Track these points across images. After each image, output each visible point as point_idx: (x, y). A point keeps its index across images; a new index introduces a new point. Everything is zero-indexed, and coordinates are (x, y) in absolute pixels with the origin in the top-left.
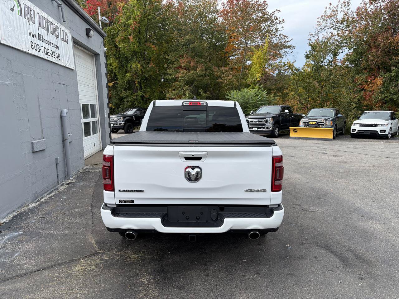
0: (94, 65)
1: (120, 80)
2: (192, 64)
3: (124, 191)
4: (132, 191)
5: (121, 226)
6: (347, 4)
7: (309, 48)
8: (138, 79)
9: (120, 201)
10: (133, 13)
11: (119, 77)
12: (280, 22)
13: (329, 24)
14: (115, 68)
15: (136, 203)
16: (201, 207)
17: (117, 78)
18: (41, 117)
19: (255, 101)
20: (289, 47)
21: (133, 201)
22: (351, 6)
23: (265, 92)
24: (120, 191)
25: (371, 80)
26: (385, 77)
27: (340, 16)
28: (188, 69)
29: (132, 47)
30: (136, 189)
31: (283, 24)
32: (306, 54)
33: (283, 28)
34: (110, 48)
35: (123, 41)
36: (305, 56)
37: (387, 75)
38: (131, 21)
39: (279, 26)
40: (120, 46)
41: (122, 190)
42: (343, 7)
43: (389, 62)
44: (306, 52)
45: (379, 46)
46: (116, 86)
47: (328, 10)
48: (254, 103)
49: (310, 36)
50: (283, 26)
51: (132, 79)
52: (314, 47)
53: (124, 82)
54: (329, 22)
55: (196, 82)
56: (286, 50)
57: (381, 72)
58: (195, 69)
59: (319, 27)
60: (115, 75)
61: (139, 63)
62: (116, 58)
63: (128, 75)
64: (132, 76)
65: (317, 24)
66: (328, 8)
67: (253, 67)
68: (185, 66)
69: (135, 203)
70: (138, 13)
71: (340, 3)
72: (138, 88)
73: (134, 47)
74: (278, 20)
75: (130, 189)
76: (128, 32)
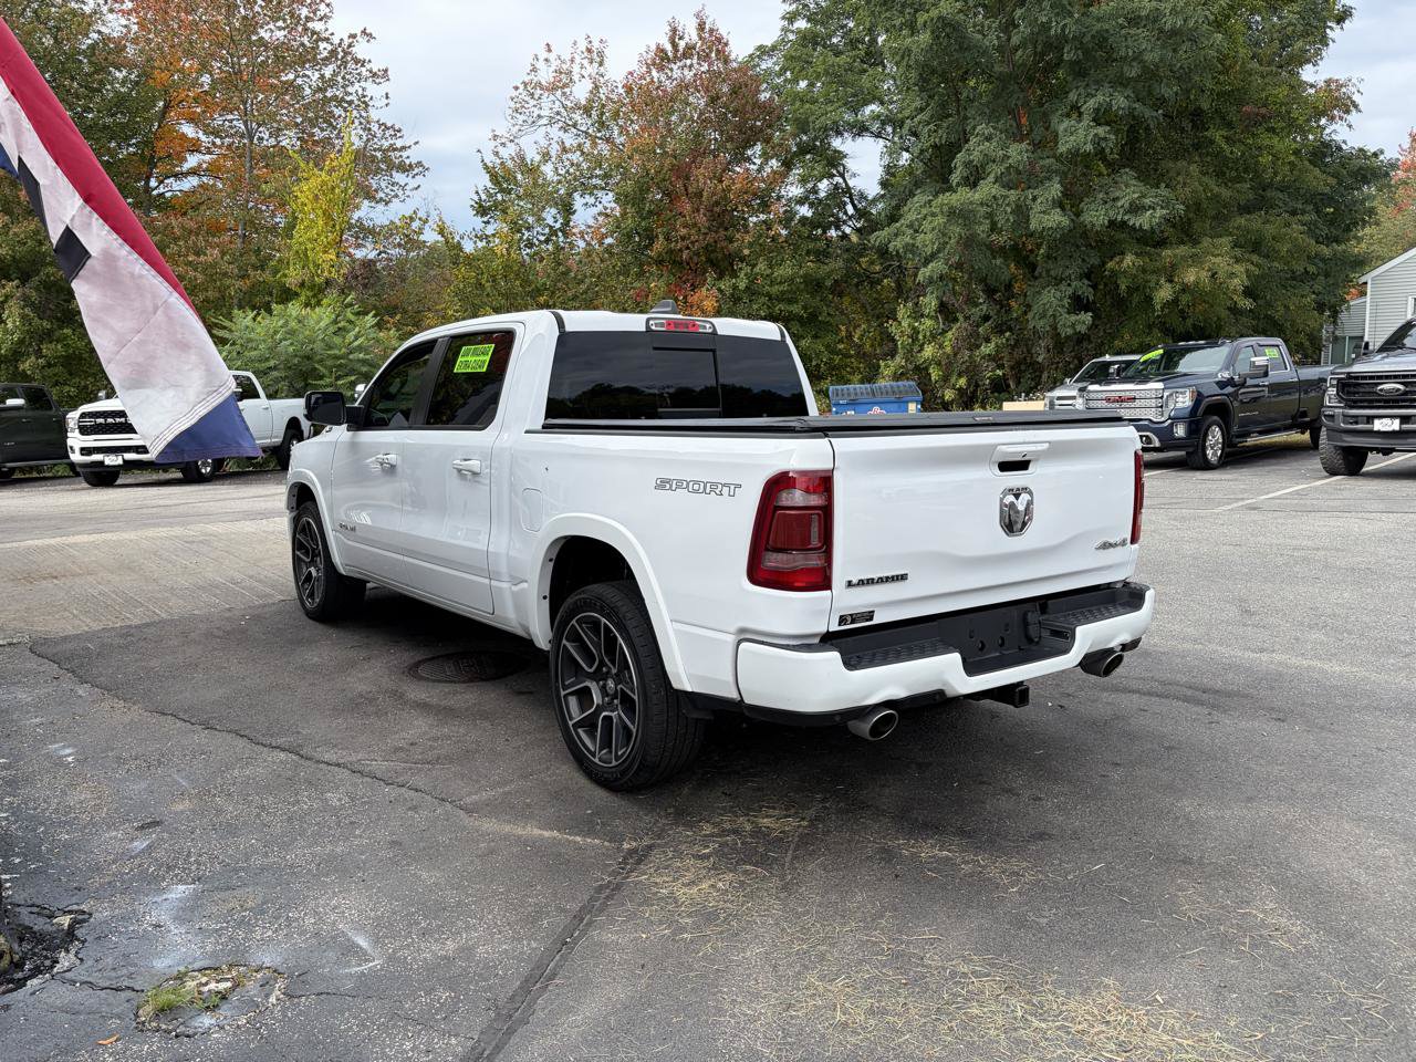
3: (861, 583)
4: (881, 580)
5: (866, 697)
6: (596, 56)
7: (485, 181)
9: (842, 620)
12: (374, 75)
13: (545, 113)
15: (880, 618)
16: (1003, 610)
19: (344, 350)
20: (405, 168)
21: (870, 615)
22: (607, 62)
23: (370, 320)
24: (850, 584)
25: (685, 297)
26: (720, 290)
27: (581, 91)
30: (890, 574)
31: (385, 87)
32: (476, 198)
33: (387, 98)
36: (473, 203)
37: (725, 284)
39: (372, 90)
41: (855, 581)
42: (586, 62)
43: (726, 247)
44: (477, 192)
45: (699, 194)
47: (541, 65)
48: (337, 357)
49: (493, 143)
50: (387, 94)
52: (500, 178)
54: (548, 104)
56: (399, 177)
57: (710, 276)
59: (518, 115)
65: (512, 105)
66: (541, 59)
67: (300, 227)
69: (877, 620)
71: (578, 51)
74: (368, 66)
75: (875, 576)
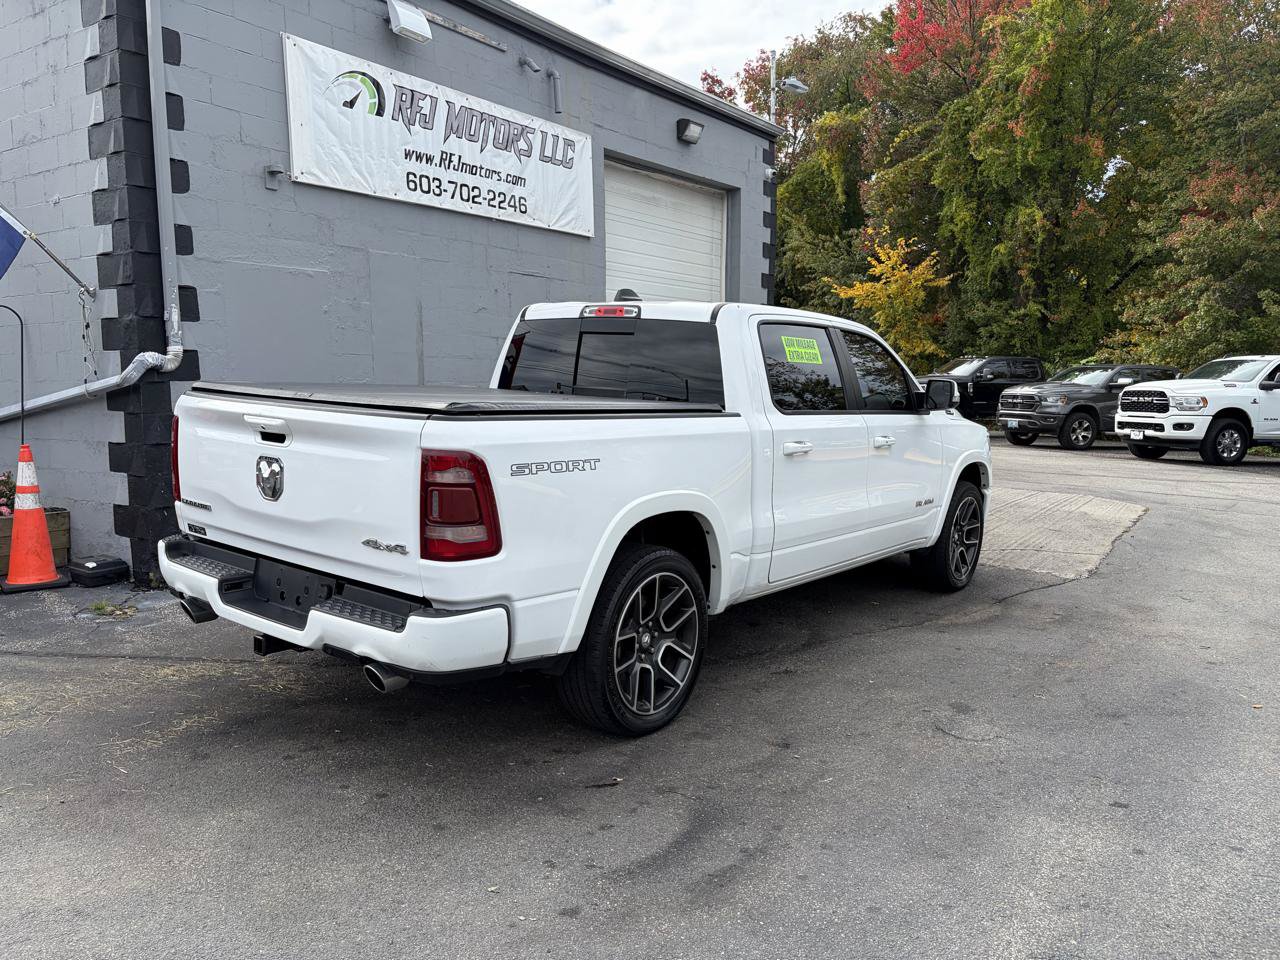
0: (722, 222)
1: (974, 267)
2: (1237, 196)
3: (187, 502)
4: (196, 505)
8: (1035, 260)
9: (189, 527)
10: (1031, 40)
11: (972, 258)
14: (964, 228)
15: (211, 536)
17: (966, 262)
18: (422, 354)
28: (1217, 212)
29: (1019, 156)
34: (954, 165)
35: (992, 138)
38: (1023, 70)
40: (980, 158)
41: (185, 499)
46: (960, 285)
51: (1012, 261)
53: (983, 274)
55: (1248, 262)
58: (1246, 211)
60: (962, 251)
61: (1041, 207)
62: (971, 195)
63: (1001, 248)
64: (1012, 252)
68: (1206, 204)
70: (1049, 39)
72: (1031, 293)
73: (1025, 154)
75: (193, 501)
76: (1013, 106)
